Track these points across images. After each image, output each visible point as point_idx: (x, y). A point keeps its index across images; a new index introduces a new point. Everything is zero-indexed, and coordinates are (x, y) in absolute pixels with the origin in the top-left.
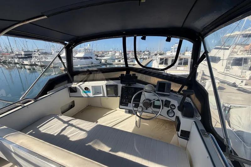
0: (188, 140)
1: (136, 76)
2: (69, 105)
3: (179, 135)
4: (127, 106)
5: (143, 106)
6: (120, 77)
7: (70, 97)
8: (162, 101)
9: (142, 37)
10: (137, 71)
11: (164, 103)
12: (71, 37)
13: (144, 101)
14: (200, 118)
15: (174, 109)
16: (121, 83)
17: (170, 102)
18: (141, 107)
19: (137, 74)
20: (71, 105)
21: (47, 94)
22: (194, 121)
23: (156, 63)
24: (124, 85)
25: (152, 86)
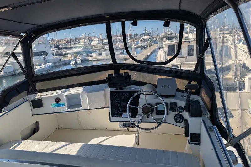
0: (199, 144)
1: (129, 75)
2: (32, 129)
3: (189, 141)
4: (121, 117)
5: (142, 114)
6: (107, 78)
7: (33, 115)
8: (167, 104)
9: (132, 22)
10: (130, 68)
11: (169, 107)
12: (28, 27)
13: (143, 106)
14: (209, 116)
15: (182, 112)
16: (110, 86)
17: (176, 103)
18: (140, 115)
19: (130, 73)
20: (34, 129)
21: (2, 112)
22: (203, 120)
23: (162, 53)
24: (114, 89)
25: (152, 85)
